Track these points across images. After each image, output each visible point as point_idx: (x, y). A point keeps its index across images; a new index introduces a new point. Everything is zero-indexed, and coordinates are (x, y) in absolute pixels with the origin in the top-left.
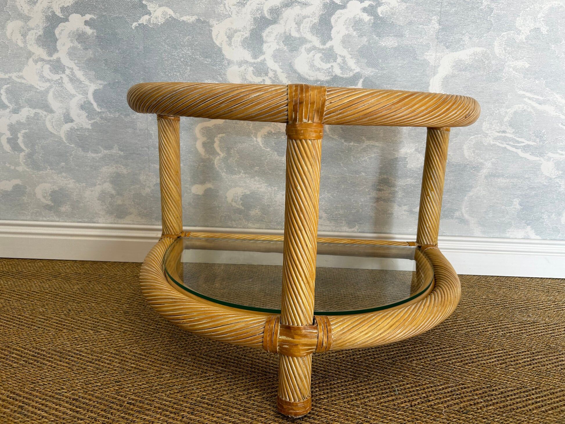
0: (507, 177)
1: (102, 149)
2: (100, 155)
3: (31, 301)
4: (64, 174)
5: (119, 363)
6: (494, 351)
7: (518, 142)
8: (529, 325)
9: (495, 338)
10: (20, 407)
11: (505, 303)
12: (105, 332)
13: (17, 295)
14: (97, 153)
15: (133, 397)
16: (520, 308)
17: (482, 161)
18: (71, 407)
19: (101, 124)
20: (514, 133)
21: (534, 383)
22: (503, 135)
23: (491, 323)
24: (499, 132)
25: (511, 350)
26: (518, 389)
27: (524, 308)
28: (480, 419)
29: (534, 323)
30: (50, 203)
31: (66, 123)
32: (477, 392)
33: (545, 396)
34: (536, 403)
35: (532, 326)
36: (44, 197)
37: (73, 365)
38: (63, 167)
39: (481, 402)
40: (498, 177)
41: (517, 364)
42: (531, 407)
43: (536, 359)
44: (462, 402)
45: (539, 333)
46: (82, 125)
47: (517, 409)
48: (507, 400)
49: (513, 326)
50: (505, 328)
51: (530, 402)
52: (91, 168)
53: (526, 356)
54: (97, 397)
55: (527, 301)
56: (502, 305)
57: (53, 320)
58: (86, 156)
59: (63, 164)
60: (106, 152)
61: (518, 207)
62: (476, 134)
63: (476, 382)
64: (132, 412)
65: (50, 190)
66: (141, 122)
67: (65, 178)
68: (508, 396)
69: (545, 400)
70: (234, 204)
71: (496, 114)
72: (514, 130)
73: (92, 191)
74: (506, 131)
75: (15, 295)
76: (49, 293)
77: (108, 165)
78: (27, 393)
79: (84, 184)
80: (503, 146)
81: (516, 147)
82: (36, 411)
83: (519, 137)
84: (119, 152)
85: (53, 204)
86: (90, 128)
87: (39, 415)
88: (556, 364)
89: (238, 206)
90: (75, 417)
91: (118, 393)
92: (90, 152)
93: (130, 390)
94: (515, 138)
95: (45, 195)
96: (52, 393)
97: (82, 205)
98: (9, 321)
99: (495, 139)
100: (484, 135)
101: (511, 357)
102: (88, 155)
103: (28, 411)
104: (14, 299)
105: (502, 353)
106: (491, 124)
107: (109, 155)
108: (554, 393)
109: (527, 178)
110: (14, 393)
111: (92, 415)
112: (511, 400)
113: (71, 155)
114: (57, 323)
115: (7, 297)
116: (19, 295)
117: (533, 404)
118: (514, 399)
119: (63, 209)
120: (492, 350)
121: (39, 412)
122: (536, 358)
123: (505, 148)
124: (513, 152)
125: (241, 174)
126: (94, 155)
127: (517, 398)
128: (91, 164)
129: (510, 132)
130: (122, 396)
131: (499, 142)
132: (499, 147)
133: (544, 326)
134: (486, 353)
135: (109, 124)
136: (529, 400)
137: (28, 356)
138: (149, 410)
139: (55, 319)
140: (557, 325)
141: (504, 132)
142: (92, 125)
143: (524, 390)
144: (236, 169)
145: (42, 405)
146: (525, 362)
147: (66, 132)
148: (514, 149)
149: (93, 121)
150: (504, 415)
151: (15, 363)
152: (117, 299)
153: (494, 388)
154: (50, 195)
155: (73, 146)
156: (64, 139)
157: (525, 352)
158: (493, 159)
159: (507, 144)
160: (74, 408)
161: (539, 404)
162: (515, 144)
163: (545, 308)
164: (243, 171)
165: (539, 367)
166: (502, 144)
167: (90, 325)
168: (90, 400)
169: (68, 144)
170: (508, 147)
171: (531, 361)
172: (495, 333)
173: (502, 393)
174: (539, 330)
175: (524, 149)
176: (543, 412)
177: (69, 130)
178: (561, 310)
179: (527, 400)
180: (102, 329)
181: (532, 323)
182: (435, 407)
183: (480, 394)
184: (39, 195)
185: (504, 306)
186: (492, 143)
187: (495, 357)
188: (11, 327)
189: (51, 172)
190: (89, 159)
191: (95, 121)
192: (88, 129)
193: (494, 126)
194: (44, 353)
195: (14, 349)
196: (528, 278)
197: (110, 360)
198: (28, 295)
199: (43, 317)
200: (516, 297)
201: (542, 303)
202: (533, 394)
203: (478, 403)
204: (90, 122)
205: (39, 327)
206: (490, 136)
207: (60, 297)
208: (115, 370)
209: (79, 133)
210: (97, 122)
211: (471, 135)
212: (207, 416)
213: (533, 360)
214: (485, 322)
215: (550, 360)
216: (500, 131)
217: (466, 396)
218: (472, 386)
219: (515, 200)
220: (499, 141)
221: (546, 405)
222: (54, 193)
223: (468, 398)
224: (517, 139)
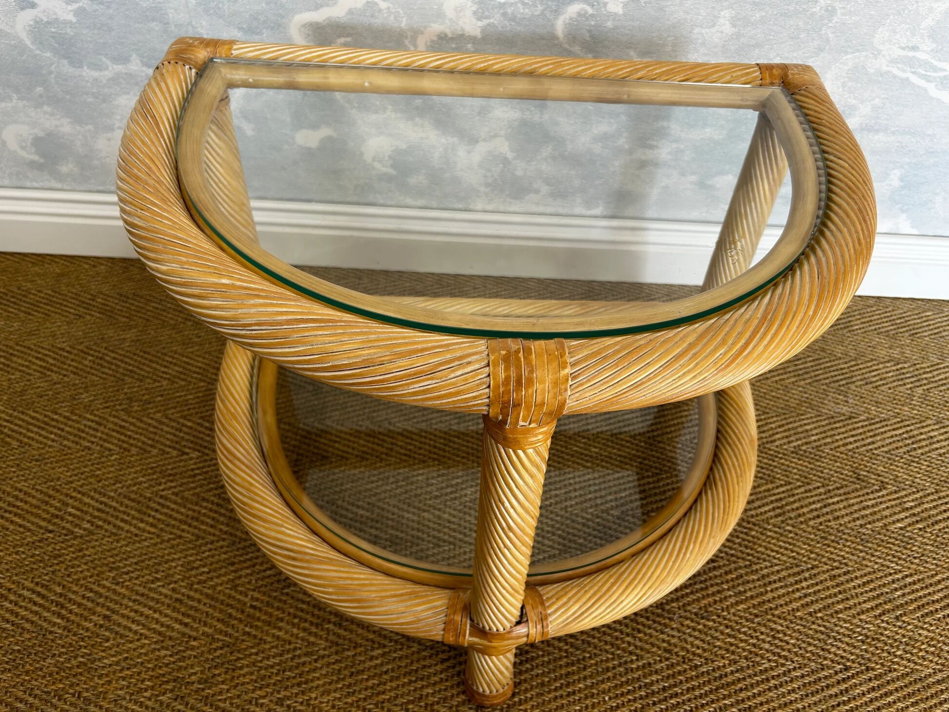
0: (893, 133)
1: (109, 63)
2: (106, 73)
3: (65, 375)
4: (46, 108)
5: (227, 525)
6: (773, 489)
7: (935, 69)
8: (841, 424)
9: (781, 458)
10: (106, 617)
11: (818, 367)
12: (195, 455)
13: (37, 358)
14: (101, 70)
15: (256, 595)
16: (838, 381)
17: (854, 102)
18: (175, 615)
19: (95, 11)
20: (933, 51)
21: (813, 556)
22: (911, 54)
23: (784, 422)
24: (903, 49)
25: (799, 484)
26: (787, 569)
27: (844, 382)
28: (722, 628)
29: (850, 418)
30: (35, 158)
31: (22, 9)
32: (729, 577)
33: (821, 582)
34: (806, 596)
35: (844, 426)
36: (23, 148)
37: (162, 530)
38: (41, 96)
39: (730, 596)
40: (877, 131)
41: (799, 516)
42: (795, 605)
43: (829, 505)
44: (703, 598)
45: (851, 443)
46: (56, 14)
47: (776, 608)
48: (767, 592)
49: (815, 428)
50: (802, 432)
51: (797, 595)
52: (97, 98)
53: (816, 498)
54: (207, 595)
55: (853, 363)
56: (813, 374)
57: (111, 426)
58: (80, 76)
59: (39, 90)
60: (119, 68)
61: (897, 183)
62: (858, 51)
63: (732, 555)
64: (259, 624)
65: (31, 137)
66: (176, 10)
67: (51, 115)
68: (770, 583)
69: (819, 591)
70: (377, 165)
71: (909, 11)
72: (934, 46)
73: (109, 140)
74: (918, 48)
75: (34, 360)
76: (89, 354)
77: (128, 93)
78: (109, 589)
79: (91, 127)
80: (904, 75)
81: (928, 79)
82: (130, 625)
83: (940, 61)
84: (144, 69)
85: (42, 161)
86: (74, 20)
87: (136, 632)
88: (856, 515)
89: (384, 170)
90: (184, 634)
91: (235, 587)
92: (85, 68)
93: (251, 580)
94: (933, 61)
95: (24, 144)
96: (145, 587)
97: (96, 162)
98: (43, 429)
99: (893, 61)
100: (873, 54)
101: (795, 502)
102: (85, 74)
103: (119, 625)
104: (35, 370)
105: (783, 492)
106: (894, 32)
107: (126, 74)
108: (835, 576)
109: (929, 135)
110: (91, 590)
111: (206, 629)
112: (772, 591)
113: (51, 73)
114: (118, 432)
115: (23, 366)
116: (40, 359)
117: (800, 598)
118: (777, 589)
119: (64, 169)
120: (770, 486)
121: (134, 627)
122: (830, 501)
123: (907, 79)
124: (919, 87)
125: (388, 113)
126: (96, 74)
127: (781, 587)
128: (95, 90)
129: (925, 48)
130: (241, 593)
131: (898, 68)
132: (895, 77)
133: (862, 427)
134: (760, 492)
135: (111, 11)
136: (798, 590)
137: (91, 510)
138: (282, 620)
139: (113, 422)
140: (884, 423)
141: (914, 48)
142: (77, 13)
143: (796, 570)
144: (378, 103)
145: (136, 612)
146: (812, 511)
147: (28, 28)
148: (922, 83)
149: (75, 6)
150: (756, 620)
151: (77, 525)
152: (200, 368)
153: (754, 567)
154: (32, 144)
155: (48, 54)
156: (28, 43)
157: (818, 488)
158: (877, 100)
159: (912, 72)
160: (180, 617)
161: (808, 599)
162: (928, 73)
163: (877, 381)
164: (390, 107)
165: (829, 521)
166: (904, 71)
167: (169, 436)
168: (199, 601)
169: (38, 52)
170: (914, 79)
171: (821, 508)
172: (785, 444)
173: (763, 576)
174: (853, 436)
175: (942, 83)
176: (810, 614)
177: (31, 23)
178: (901, 385)
179: (793, 591)
180: (189, 448)
181: (846, 420)
182: (667, 607)
183: (732, 580)
184: (13, 145)
185: (815, 376)
186: (885, 68)
187: (772, 502)
188: (50, 443)
189: (21, 104)
190: (88, 82)
191: (81, 4)
192: (71, 22)
193: (898, 36)
194: (114, 504)
195: (67, 495)
196: (873, 297)
197: (213, 519)
198: (54, 359)
199: (92, 417)
200: (839, 350)
201: (874, 368)
202: (806, 579)
203: (726, 598)
204: (70, 8)
205: (93, 443)
206: (884, 56)
207: (108, 362)
208: (224, 540)
209: (53, 30)
210: (85, 9)
211: (846, 53)
212: (360, 631)
213: (825, 506)
214: (775, 419)
215: (849, 506)
216: (908, 47)
217: (712, 586)
218: (724, 565)
219: (894, 171)
220: (899, 66)
221: (817, 601)
222: (37, 142)
223: (715, 589)
224: (935, 63)
